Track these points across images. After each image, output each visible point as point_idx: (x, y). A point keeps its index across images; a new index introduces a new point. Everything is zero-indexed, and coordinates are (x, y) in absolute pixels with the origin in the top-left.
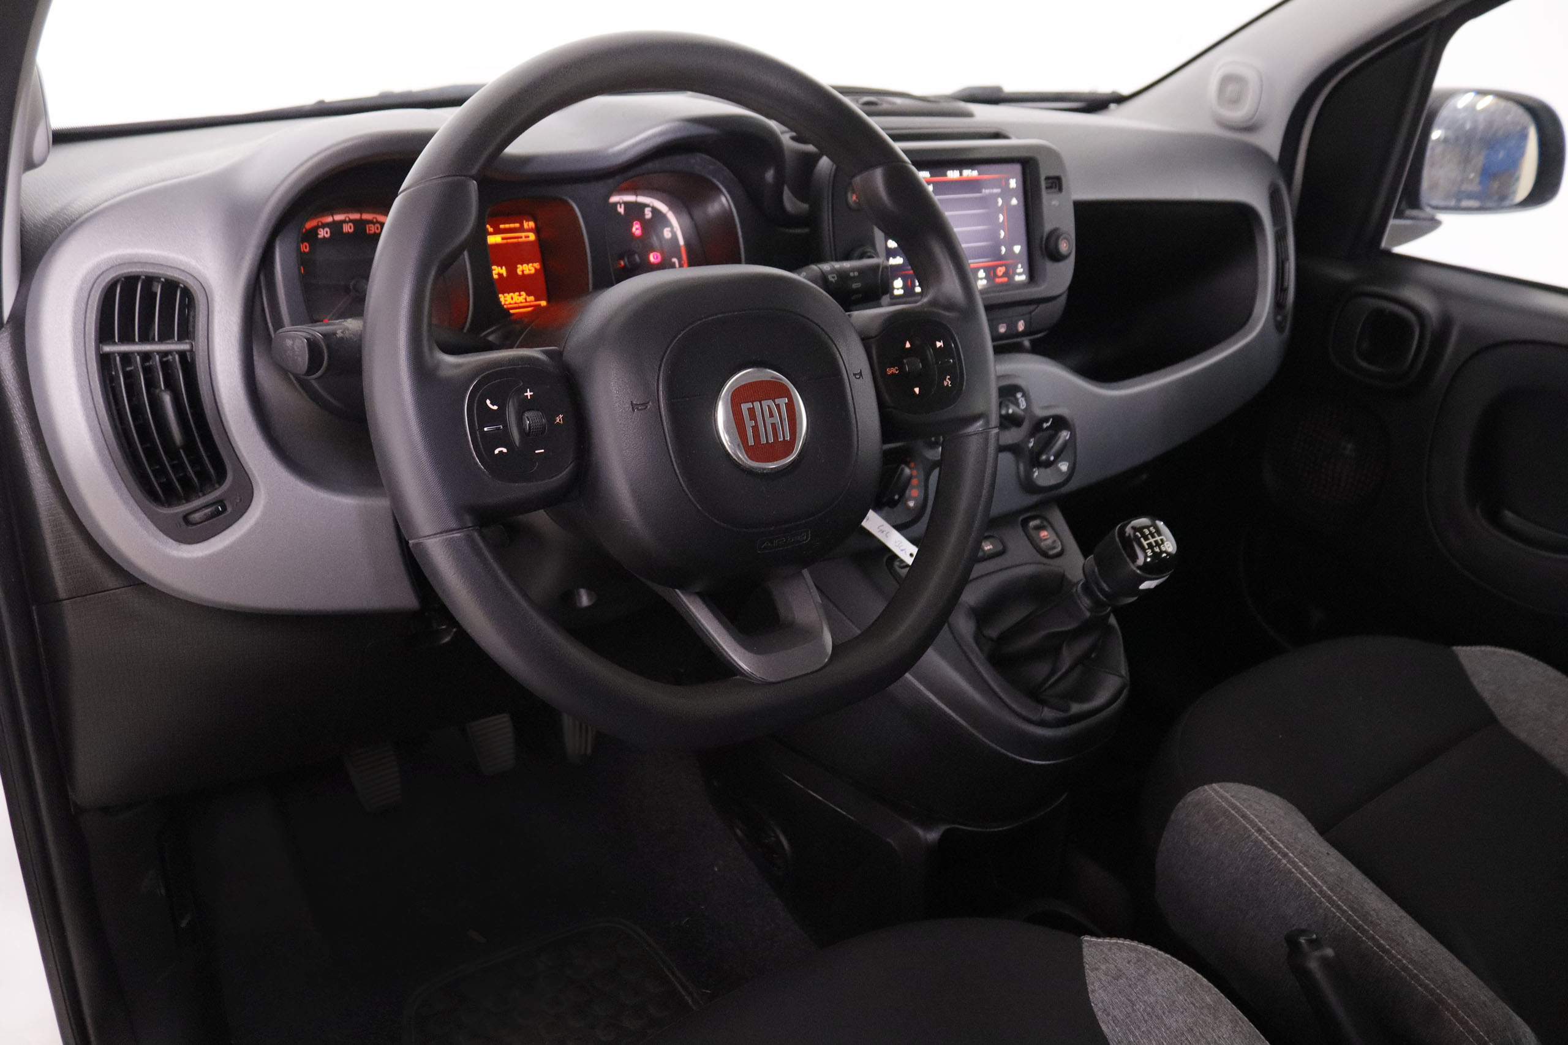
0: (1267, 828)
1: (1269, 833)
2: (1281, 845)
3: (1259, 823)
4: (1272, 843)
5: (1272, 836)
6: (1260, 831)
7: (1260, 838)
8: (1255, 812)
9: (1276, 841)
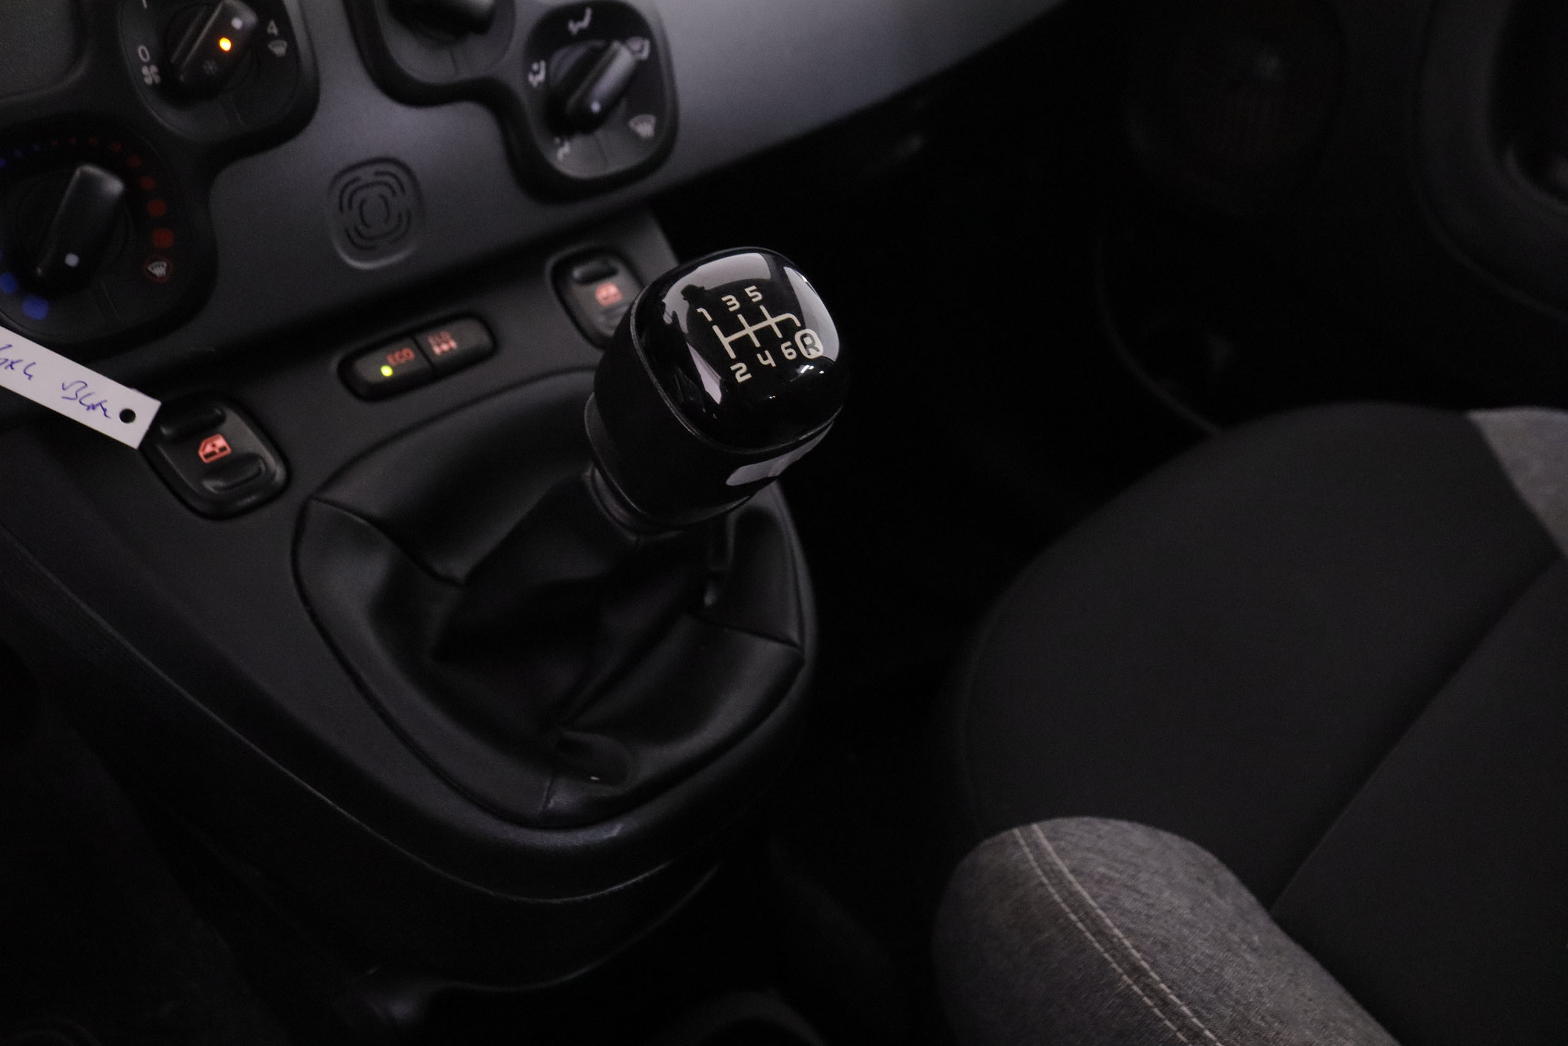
0: (1154, 965)
1: (1157, 978)
2: (1185, 1009)
3: (1134, 952)
4: (1164, 1003)
5: (1163, 986)
6: (1136, 971)
7: (1135, 988)
8: (1123, 919)
9: (1173, 997)
